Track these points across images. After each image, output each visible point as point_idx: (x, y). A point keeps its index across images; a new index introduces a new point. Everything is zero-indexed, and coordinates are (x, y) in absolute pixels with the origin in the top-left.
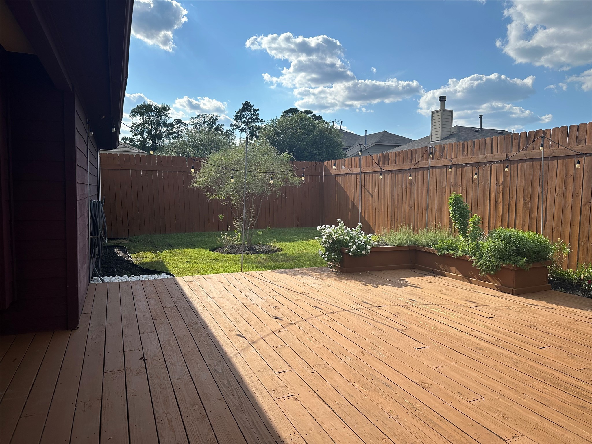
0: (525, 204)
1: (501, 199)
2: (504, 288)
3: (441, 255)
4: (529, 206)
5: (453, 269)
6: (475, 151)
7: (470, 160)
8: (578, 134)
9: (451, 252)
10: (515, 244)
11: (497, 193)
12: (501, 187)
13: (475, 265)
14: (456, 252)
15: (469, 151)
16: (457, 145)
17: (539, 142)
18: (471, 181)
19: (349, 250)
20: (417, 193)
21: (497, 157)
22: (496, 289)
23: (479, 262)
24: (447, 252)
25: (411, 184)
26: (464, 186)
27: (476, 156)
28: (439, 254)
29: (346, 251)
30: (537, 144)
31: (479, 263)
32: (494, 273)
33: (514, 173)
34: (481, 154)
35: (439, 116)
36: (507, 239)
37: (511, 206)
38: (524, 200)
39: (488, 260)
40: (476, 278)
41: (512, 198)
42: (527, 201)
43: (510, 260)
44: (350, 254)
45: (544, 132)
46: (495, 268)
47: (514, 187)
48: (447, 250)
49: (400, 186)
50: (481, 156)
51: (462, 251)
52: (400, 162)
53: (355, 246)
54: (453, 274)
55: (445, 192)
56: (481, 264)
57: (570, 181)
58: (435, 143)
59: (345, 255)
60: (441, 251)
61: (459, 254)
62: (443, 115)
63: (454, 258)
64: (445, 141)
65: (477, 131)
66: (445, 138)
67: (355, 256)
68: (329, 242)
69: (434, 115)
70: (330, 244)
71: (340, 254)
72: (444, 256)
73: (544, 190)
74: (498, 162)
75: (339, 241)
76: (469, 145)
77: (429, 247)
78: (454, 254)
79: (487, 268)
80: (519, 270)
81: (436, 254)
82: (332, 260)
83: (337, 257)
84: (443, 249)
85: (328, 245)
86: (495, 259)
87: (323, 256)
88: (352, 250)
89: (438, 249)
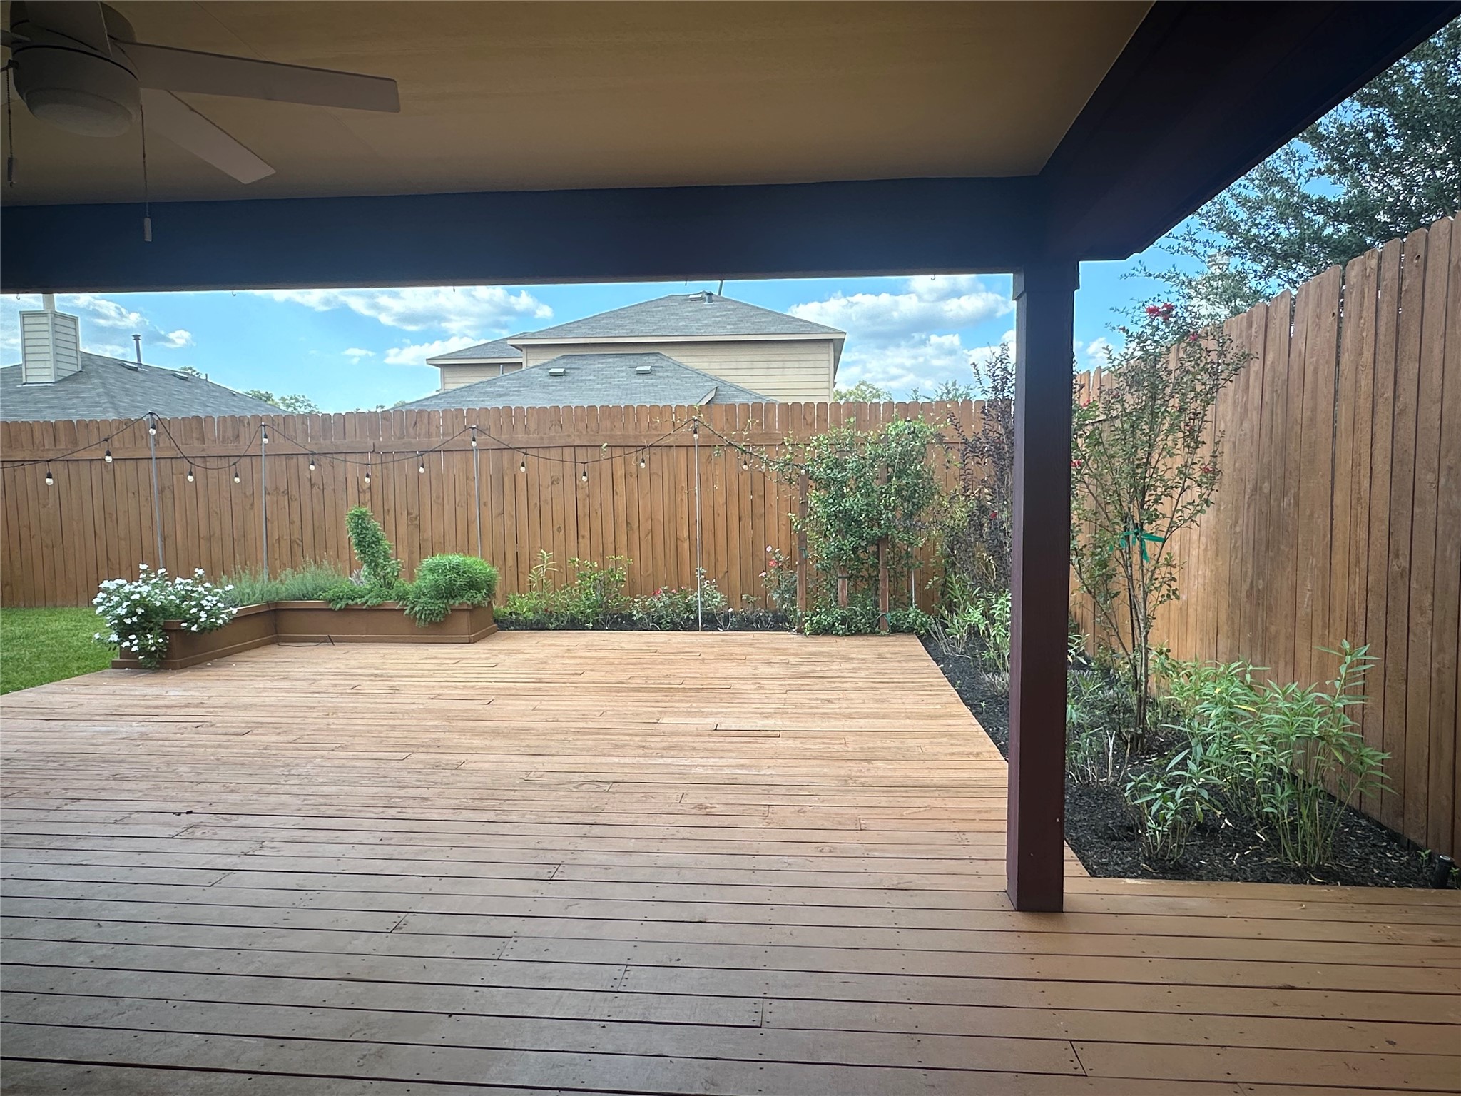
0: (411, 520)
2: (453, 639)
3: (340, 609)
4: (417, 522)
5: (361, 628)
6: (312, 434)
7: (304, 448)
9: (359, 601)
11: (361, 504)
13: (410, 612)
14: (367, 600)
17: (423, 427)
18: (309, 484)
19: (192, 621)
21: (355, 445)
23: (412, 608)
24: (350, 602)
26: (294, 492)
28: (337, 607)
29: (184, 625)
30: (421, 429)
31: (417, 609)
32: (442, 619)
33: (388, 472)
34: (324, 439)
35: (44, 325)
36: (454, 569)
37: (387, 524)
38: (408, 514)
39: (429, 603)
41: (388, 511)
42: (414, 515)
44: (194, 628)
46: (442, 612)
48: (349, 598)
51: (377, 596)
53: (203, 613)
54: (362, 636)
56: (419, 610)
58: (41, 389)
59: (174, 635)
60: (338, 603)
61: (371, 602)
62: (54, 324)
63: (365, 609)
64: (71, 386)
65: (131, 369)
66: (66, 379)
67: (202, 630)
68: (135, 614)
69: (27, 320)
70: (139, 616)
71: (164, 633)
72: (347, 610)
73: (438, 497)
74: (358, 454)
75: (164, 609)
76: (299, 423)
77: (309, 600)
78: (365, 603)
79: (429, 614)
80: (475, 609)
81: (330, 609)
82: (151, 648)
83: (161, 640)
84: (342, 599)
85: (135, 619)
86: (439, 599)
87: (126, 644)
88: (200, 620)
89: (331, 600)
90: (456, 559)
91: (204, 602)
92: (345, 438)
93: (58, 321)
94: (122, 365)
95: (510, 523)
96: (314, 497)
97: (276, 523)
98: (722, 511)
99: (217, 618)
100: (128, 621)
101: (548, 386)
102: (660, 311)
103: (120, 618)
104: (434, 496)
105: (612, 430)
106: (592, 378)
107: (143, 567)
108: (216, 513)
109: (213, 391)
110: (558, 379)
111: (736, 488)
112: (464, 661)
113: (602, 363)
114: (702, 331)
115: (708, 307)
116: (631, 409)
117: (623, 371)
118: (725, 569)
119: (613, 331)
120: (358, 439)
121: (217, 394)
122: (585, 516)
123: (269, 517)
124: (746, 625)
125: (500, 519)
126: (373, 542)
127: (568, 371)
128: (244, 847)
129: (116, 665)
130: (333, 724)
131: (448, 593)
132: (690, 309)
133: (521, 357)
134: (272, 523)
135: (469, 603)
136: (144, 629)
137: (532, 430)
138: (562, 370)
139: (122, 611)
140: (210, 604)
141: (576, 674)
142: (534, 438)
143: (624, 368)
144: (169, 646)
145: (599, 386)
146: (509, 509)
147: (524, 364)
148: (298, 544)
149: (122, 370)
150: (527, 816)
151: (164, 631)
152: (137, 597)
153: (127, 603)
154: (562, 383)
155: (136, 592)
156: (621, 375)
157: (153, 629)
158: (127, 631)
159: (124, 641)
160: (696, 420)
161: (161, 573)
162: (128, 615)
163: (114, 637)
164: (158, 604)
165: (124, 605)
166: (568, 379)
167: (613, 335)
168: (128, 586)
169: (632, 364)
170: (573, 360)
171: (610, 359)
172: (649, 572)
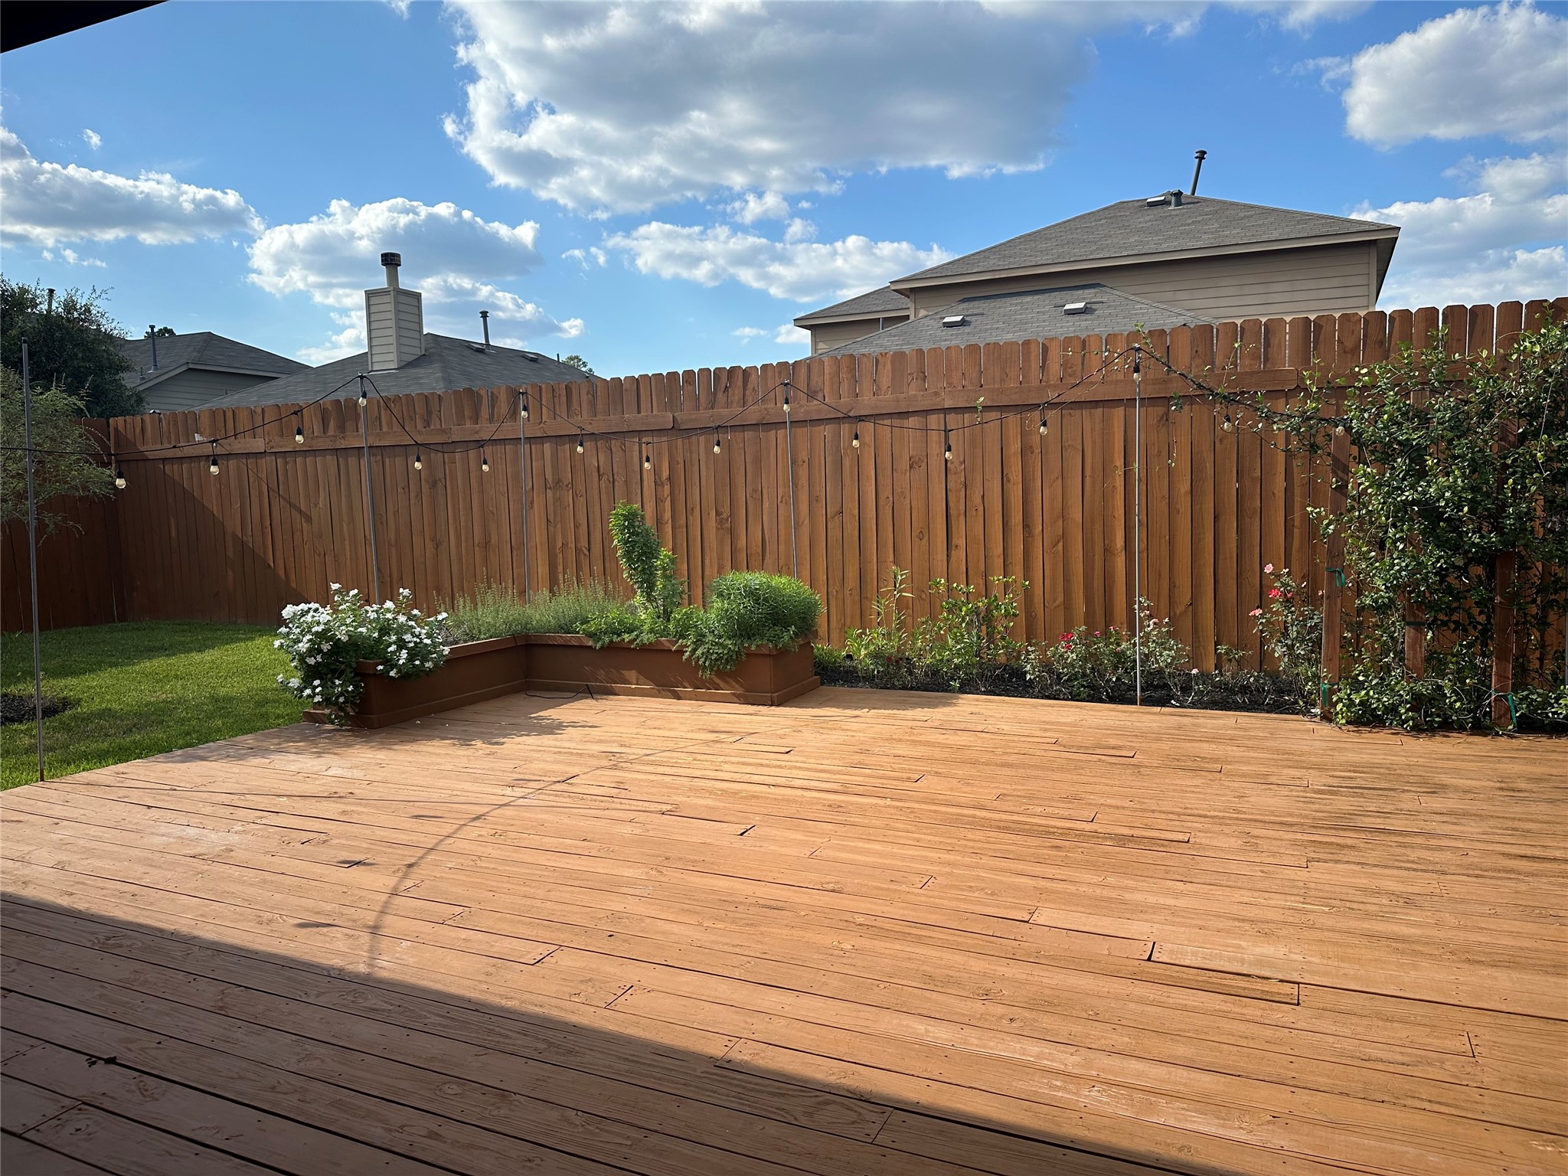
0: (720, 522)
1: (668, 515)
3: (602, 648)
4: (728, 525)
5: (632, 675)
6: (600, 406)
7: (590, 426)
8: (809, 378)
9: (627, 637)
10: (768, 602)
11: (658, 501)
12: (667, 488)
13: (690, 657)
14: (637, 636)
15: (585, 405)
16: (553, 390)
17: (737, 392)
18: (596, 474)
19: (390, 663)
20: (453, 503)
21: (652, 420)
22: (736, 700)
23: (694, 650)
24: (615, 639)
26: (580, 487)
27: (602, 418)
28: (598, 646)
29: (380, 667)
30: (734, 395)
31: (699, 652)
32: (734, 668)
33: (691, 457)
34: (614, 414)
35: (387, 305)
36: (752, 593)
37: (690, 528)
38: (718, 513)
39: (717, 643)
40: (686, 684)
41: (692, 509)
42: (724, 516)
43: (763, 636)
44: (392, 674)
45: (746, 373)
46: (734, 657)
47: (694, 487)
48: (614, 633)
50: (614, 418)
51: (651, 631)
52: (394, 424)
53: (404, 651)
54: (633, 686)
55: (532, 503)
56: (703, 654)
57: (803, 472)
58: (385, 377)
59: (372, 680)
60: (601, 639)
61: (646, 638)
62: (396, 303)
63: (635, 649)
64: (412, 372)
65: (480, 351)
66: (408, 364)
67: (405, 676)
68: (320, 651)
69: (373, 301)
70: (324, 654)
71: (358, 679)
72: (611, 647)
73: (755, 491)
74: (655, 433)
75: (355, 644)
76: (584, 392)
77: (565, 633)
78: (635, 640)
79: (716, 660)
80: (780, 655)
81: (590, 647)
82: (337, 698)
83: (350, 689)
84: (605, 634)
85: (319, 659)
86: (730, 639)
87: (308, 692)
88: (401, 662)
89: (591, 635)
90: (756, 579)
91: (408, 637)
92: (639, 412)
93: (402, 299)
94: (467, 345)
95: (851, 528)
96: (603, 491)
97: (559, 526)
98: (1182, 505)
99: (424, 660)
100: (311, 661)
101: (941, 341)
102: (1102, 225)
103: (302, 658)
104: (750, 488)
105: (1002, 381)
106: (1000, 325)
107: (335, 586)
108: (493, 514)
109: (564, 373)
110: (954, 331)
111: (1209, 466)
112: (749, 739)
113: (1016, 305)
114: (1164, 246)
115: (1173, 213)
116: (1033, 346)
117: (1044, 313)
118: (1187, 599)
119: (1032, 259)
120: (654, 413)
121: (567, 377)
122: (959, 515)
123: (551, 518)
124: (1224, 698)
125: (838, 520)
126: (644, 553)
127: (967, 319)
129: (312, 718)
131: (743, 629)
132: (1147, 218)
133: (908, 306)
134: (555, 527)
135: (771, 645)
136: (334, 671)
137: (884, 390)
138: (959, 318)
139: (303, 646)
140: (415, 639)
142: (886, 401)
143: (1047, 308)
146: (851, 508)
147: (912, 318)
148: (585, 555)
149: (468, 353)
151: (357, 674)
152: (319, 629)
153: (309, 637)
154: (957, 335)
155: (318, 623)
156: (1042, 317)
157: (342, 673)
158: (310, 674)
159: (306, 688)
160: (1138, 350)
161: (354, 596)
162: (311, 652)
163: (295, 682)
164: (345, 639)
165: (305, 639)
166: (967, 329)
167: (1033, 263)
168: (311, 613)
169: (1059, 302)
170: (976, 303)
171: (1028, 299)
172: (1057, 602)
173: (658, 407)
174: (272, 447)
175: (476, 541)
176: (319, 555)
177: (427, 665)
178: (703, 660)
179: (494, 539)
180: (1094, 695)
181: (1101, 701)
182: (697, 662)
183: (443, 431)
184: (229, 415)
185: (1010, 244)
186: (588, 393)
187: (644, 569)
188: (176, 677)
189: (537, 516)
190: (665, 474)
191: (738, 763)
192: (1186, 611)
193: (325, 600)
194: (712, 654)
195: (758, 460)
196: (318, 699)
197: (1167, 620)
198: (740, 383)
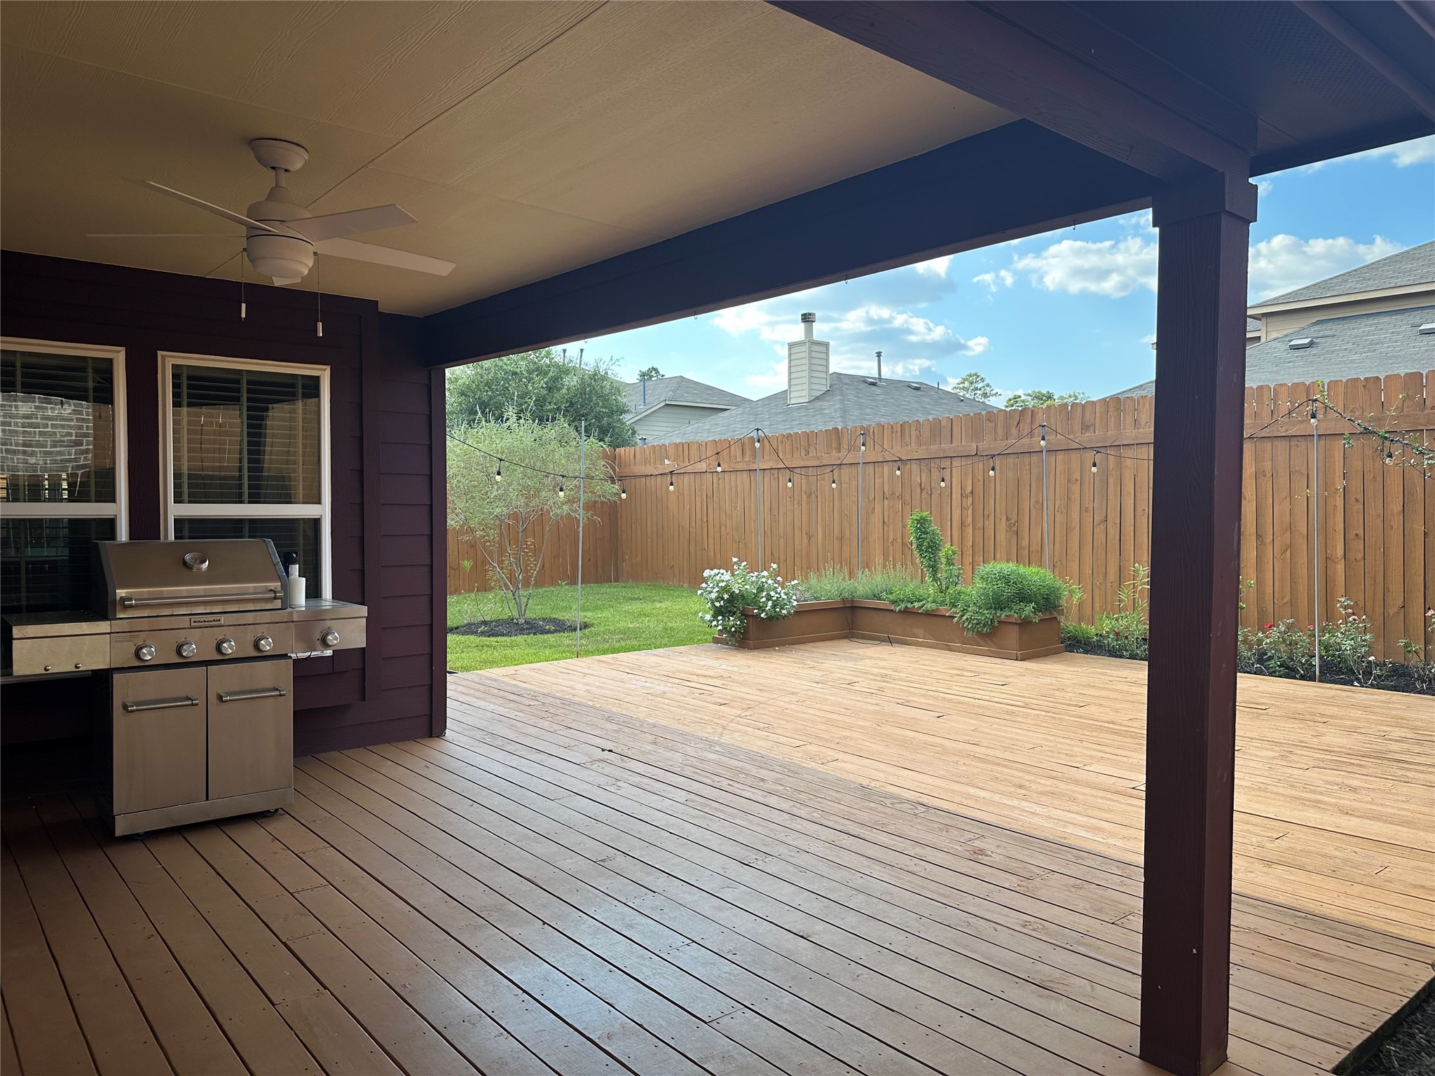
0: (1009, 526)
1: (970, 519)
2: (1001, 654)
3: (900, 611)
4: (1015, 529)
5: (921, 632)
6: (924, 439)
7: (916, 454)
8: (1083, 415)
9: (917, 605)
10: (1016, 584)
11: (963, 509)
12: (970, 499)
13: (958, 621)
14: (924, 604)
15: (913, 438)
17: (1026, 427)
18: (919, 488)
19: (761, 609)
20: (822, 509)
21: (961, 449)
22: (990, 654)
23: (963, 616)
24: (909, 605)
25: (809, 496)
26: (908, 498)
27: (925, 447)
28: (898, 609)
29: (756, 611)
30: (1023, 429)
31: (965, 618)
32: (989, 631)
34: (934, 444)
35: (803, 352)
36: (1006, 579)
37: (986, 530)
38: (1007, 519)
39: (977, 612)
40: (956, 641)
41: (988, 516)
42: (1012, 521)
43: (1011, 609)
44: (763, 615)
46: (989, 623)
47: (990, 499)
48: (908, 602)
49: (788, 499)
50: (934, 449)
51: (934, 601)
52: (787, 453)
53: (770, 602)
54: (921, 640)
55: (874, 509)
56: (967, 619)
58: (799, 408)
59: (751, 619)
60: (899, 605)
61: (930, 606)
62: (810, 351)
63: (920, 613)
64: (818, 404)
65: (873, 384)
66: (817, 398)
67: (770, 618)
68: (723, 599)
69: (794, 351)
70: (725, 601)
71: (743, 617)
72: (906, 612)
73: (1037, 502)
74: (963, 458)
75: (742, 596)
76: (913, 429)
77: (878, 600)
78: (922, 607)
79: (977, 624)
80: (1025, 623)
81: (892, 610)
82: (731, 628)
83: (738, 623)
84: (903, 601)
85: (722, 602)
86: (987, 610)
87: (715, 623)
88: (767, 608)
89: (894, 602)
90: (1007, 567)
91: (772, 593)
92: (952, 443)
93: (815, 348)
94: (864, 380)
95: (1113, 532)
96: (924, 501)
97: (891, 526)
98: (1397, 522)
99: (782, 608)
100: (717, 604)
101: (1284, 362)
103: (713, 602)
104: (1033, 501)
106: (1350, 346)
107: (735, 560)
108: (847, 516)
109: (941, 398)
110: (1297, 353)
113: (1371, 325)
117: (1398, 333)
118: (1400, 603)
120: (963, 443)
121: (945, 401)
123: (886, 520)
125: (1102, 527)
127: (1317, 340)
128: (602, 780)
129: (716, 641)
130: (791, 709)
131: (998, 603)
133: (1261, 328)
134: (888, 526)
135: (1016, 616)
136: (730, 612)
137: (1143, 423)
138: (1307, 341)
139: (713, 596)
140: (777, 595)
141: (1076, 706)
143: (1403, 328)
144: (746, 630)
145: (1356, 357)
146: (1113, 517)
147: (1263, 340)
149: (863, 386)
150: (815, 814)
151: (742, 615)
152: (723, 584)
153: (717, 589)
154: (1302, 357)
155: (723, 581)
156: (1395, 337)
157: (734, 613)
158: (718, 612)
159: (714, 620)
160: (1316, 400)
161: (744, 566)
162: (718, 599)
163: (708, 617)
164: (737, 592)
165: (715, 590)
166: (1313, 351)
167: (1393, 285)
168: (720, 575)
169: (1417, 320)
170: (1329, 325)
171: (1386, 319)
172: (1286, 600)
173: (966, 439)
174: (711, 469)
175: (835, 536)
176: (736, 542)
177: (783, 612)
178: (967, 623)
179: (847, 535)
180: (1289, 672)
181: (1295, 678)
182: (963, 625)
183: (818, 458)
184: (686, 446)
185: (1373, 266)
186: (916, 429)
187: (930, 558)
188: (645, 615)
189: (876, 518)
190: (969, 489)
191: (966, 687)
192: (1398, 613)
193: (728, 567)
194: (974, 619)
195: (1040, 479)
196: (720, 627)
197: (1364, 617)
198: (1029, 420)
